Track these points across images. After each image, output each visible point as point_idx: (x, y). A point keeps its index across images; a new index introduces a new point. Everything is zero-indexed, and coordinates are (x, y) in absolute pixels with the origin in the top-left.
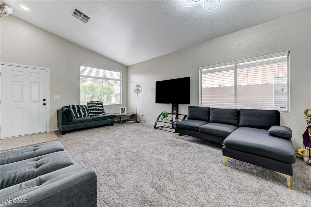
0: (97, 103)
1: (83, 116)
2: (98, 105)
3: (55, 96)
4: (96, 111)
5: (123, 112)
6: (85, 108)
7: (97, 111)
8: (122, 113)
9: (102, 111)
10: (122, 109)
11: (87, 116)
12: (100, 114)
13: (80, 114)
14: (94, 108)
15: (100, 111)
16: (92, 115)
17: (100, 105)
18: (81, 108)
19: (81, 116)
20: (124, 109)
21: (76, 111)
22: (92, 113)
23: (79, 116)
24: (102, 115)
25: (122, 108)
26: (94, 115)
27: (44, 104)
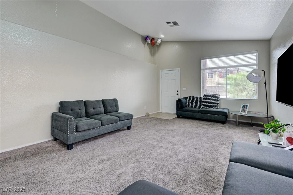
0: (212, 96)
1: (194, 107)
2: (212, 98)
3: (183, 88)
4: (207, 104)
5: (244, 111)
6: (199, 99)
7: (209, 104)
8: (242, 111)
9: (214, 105)
10: (244, 106)
11: (197, 107)
12: (211, 108)
13: (192, 104)
14: (207, 100)
15: (211, 105)
16: (204, 107)
17: (214, 98)
18: (195, 99)
19: (192, 107)
20: (247, 106)
21: (190, 102)
22: (204, 105)
23: (190, 106)
24: (214, 109)
25: (244, 104)
26: (206, 107)
27: (178, 94)
